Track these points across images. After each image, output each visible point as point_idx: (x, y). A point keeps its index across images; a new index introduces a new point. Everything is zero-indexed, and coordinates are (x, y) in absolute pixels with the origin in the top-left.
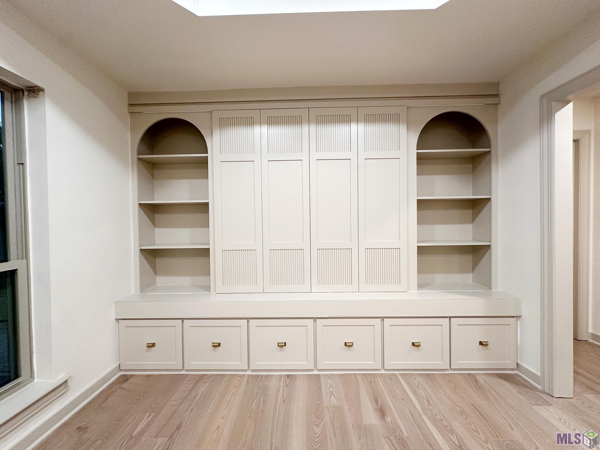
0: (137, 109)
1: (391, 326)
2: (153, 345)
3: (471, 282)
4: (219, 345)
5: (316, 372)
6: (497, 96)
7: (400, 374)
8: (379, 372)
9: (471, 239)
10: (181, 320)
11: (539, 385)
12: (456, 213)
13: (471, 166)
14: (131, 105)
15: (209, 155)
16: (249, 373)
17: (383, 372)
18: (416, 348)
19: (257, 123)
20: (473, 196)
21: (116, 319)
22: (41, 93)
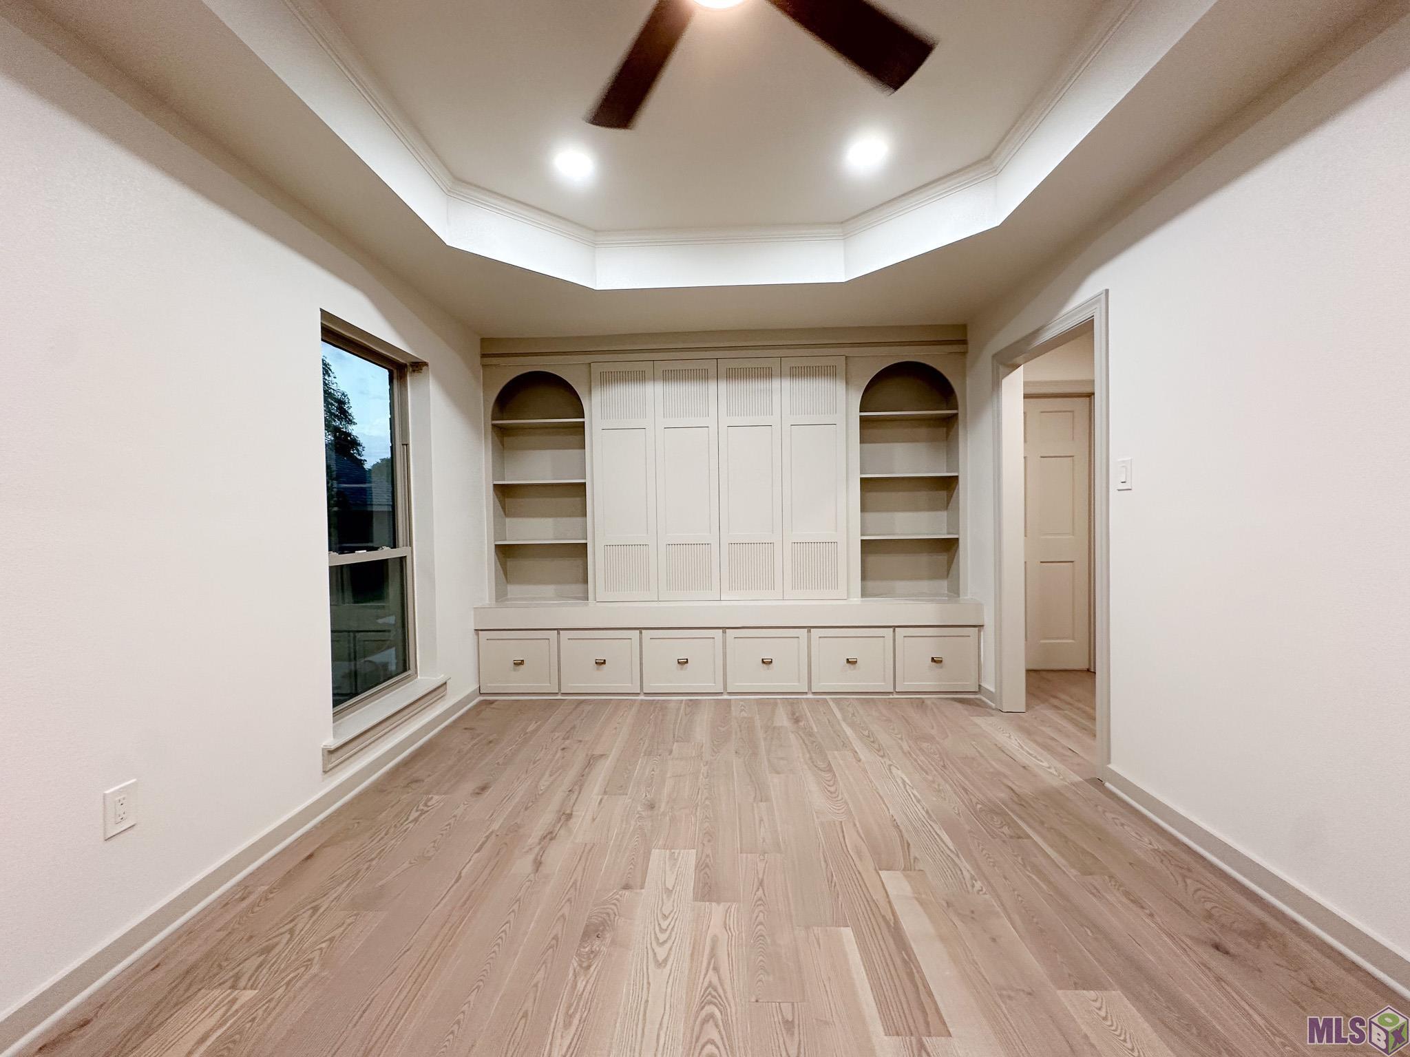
0: (494, 361)
1: (821, 639)
2: (522, 662)
3: (946, 592)
4: (604, 662)
5: (726, 697)
6: (964, 342)
7: (833, 700)
8: (804, 697)
9: (946, 532)
10: (556, 631)
11: (993, 703)
12: (923, 496)
13: (945, 429)
14: (483, 356)
15: (586, 420)
16: (642, 697)
17: (810, 696)
18: (852, 666)
19: (650, 379)
20: (947, 472)
21: (476, 630)
22: (424, 368)
